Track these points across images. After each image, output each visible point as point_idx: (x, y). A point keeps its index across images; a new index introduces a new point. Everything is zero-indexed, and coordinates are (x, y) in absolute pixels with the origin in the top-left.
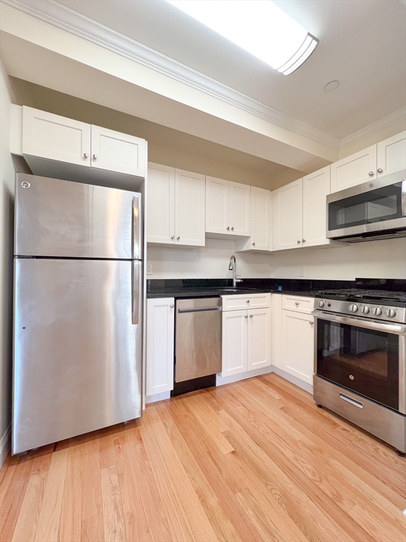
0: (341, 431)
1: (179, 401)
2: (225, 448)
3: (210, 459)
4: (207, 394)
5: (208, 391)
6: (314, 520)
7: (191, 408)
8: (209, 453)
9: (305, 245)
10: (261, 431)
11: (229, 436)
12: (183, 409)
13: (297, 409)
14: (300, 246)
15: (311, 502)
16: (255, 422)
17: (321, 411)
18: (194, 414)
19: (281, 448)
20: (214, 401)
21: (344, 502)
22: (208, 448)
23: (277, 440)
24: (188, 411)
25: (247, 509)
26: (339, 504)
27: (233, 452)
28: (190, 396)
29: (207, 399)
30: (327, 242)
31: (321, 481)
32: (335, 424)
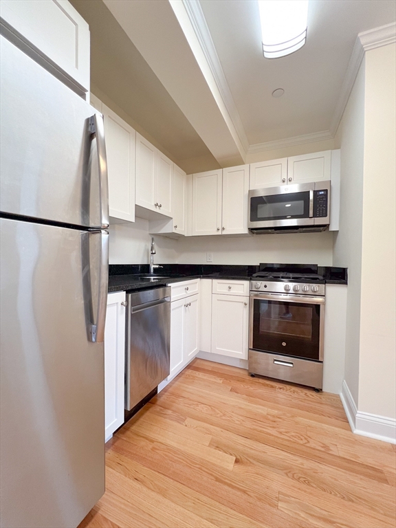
0: (279, 390)
1: (128, 433)
2: (228, 463)
3: (226, 487)
4: (157, 408)
5: (154, 403)
6: (335, 479)
7: (152, 435)
8: (217, 480)
9: (225, 233)
10: (237, 422)
11: (218, 446)
12: (143, 443)
13: (241, 386)
14: (219, 233)
15: (321, 466)
16: (224, 415)
17: (256, 379)
18: (160, 440)
19: (264, 430)
20: (169, 412)
21: (331, 448)
22: (211, 475)
23: (254, 423)
24: (152, 441)
25: (299, 515)
26: (330, 452)
27: (237, 461)
28: (137, 419)
29: (160, 414)
30: (246, 231)
31: (308, 442)
32: (272, 387)
